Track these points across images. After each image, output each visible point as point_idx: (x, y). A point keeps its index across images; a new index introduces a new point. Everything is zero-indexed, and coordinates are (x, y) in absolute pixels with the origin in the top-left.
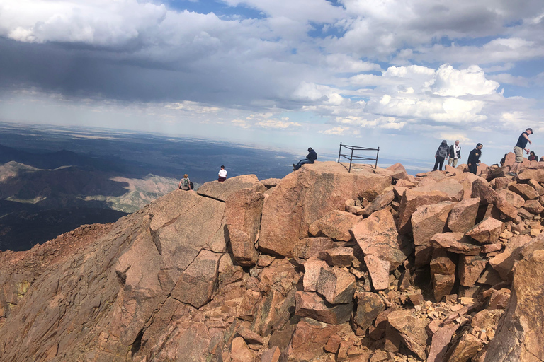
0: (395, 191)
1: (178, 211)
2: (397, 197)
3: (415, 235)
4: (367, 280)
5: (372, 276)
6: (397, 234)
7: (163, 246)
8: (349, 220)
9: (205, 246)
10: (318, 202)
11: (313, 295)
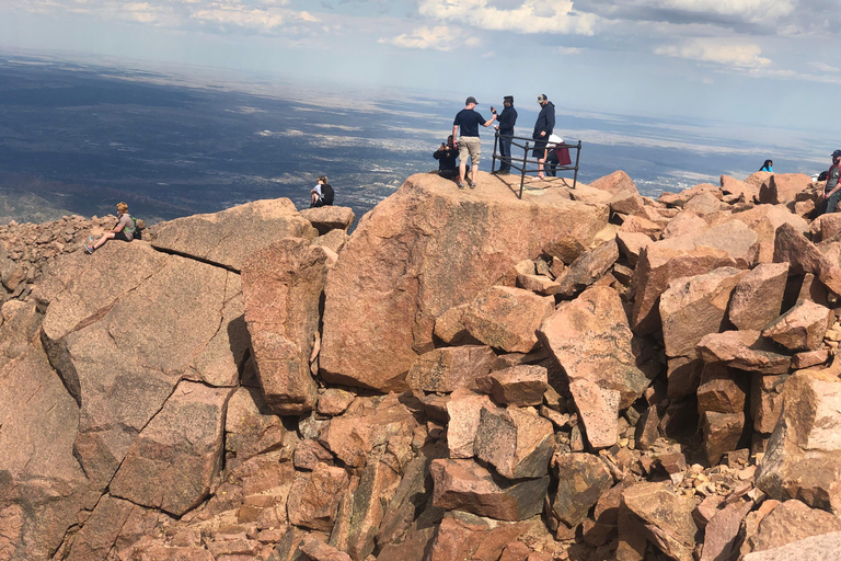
0: (619, 242)
1: (111, 292)
2: (624, 256)
3: (667, 338)
4: (576, 430)
5: (586, 420)
6: (630, 335)
7: (82, 377)
8: (527, 307)
9: (189, 372)
10: (454, 267)
11: (469, 464)
